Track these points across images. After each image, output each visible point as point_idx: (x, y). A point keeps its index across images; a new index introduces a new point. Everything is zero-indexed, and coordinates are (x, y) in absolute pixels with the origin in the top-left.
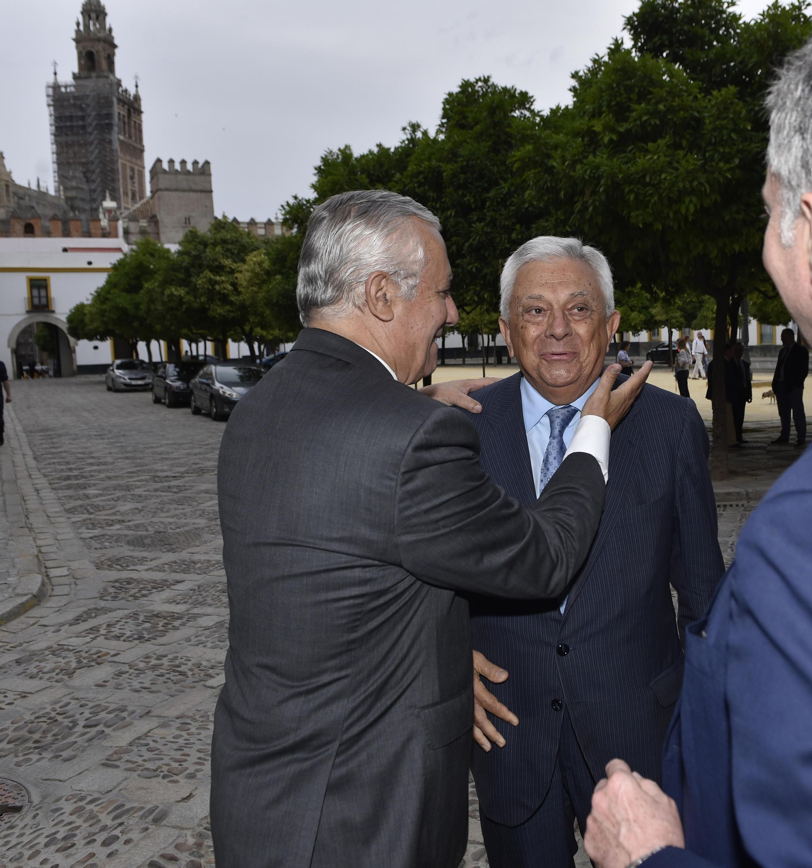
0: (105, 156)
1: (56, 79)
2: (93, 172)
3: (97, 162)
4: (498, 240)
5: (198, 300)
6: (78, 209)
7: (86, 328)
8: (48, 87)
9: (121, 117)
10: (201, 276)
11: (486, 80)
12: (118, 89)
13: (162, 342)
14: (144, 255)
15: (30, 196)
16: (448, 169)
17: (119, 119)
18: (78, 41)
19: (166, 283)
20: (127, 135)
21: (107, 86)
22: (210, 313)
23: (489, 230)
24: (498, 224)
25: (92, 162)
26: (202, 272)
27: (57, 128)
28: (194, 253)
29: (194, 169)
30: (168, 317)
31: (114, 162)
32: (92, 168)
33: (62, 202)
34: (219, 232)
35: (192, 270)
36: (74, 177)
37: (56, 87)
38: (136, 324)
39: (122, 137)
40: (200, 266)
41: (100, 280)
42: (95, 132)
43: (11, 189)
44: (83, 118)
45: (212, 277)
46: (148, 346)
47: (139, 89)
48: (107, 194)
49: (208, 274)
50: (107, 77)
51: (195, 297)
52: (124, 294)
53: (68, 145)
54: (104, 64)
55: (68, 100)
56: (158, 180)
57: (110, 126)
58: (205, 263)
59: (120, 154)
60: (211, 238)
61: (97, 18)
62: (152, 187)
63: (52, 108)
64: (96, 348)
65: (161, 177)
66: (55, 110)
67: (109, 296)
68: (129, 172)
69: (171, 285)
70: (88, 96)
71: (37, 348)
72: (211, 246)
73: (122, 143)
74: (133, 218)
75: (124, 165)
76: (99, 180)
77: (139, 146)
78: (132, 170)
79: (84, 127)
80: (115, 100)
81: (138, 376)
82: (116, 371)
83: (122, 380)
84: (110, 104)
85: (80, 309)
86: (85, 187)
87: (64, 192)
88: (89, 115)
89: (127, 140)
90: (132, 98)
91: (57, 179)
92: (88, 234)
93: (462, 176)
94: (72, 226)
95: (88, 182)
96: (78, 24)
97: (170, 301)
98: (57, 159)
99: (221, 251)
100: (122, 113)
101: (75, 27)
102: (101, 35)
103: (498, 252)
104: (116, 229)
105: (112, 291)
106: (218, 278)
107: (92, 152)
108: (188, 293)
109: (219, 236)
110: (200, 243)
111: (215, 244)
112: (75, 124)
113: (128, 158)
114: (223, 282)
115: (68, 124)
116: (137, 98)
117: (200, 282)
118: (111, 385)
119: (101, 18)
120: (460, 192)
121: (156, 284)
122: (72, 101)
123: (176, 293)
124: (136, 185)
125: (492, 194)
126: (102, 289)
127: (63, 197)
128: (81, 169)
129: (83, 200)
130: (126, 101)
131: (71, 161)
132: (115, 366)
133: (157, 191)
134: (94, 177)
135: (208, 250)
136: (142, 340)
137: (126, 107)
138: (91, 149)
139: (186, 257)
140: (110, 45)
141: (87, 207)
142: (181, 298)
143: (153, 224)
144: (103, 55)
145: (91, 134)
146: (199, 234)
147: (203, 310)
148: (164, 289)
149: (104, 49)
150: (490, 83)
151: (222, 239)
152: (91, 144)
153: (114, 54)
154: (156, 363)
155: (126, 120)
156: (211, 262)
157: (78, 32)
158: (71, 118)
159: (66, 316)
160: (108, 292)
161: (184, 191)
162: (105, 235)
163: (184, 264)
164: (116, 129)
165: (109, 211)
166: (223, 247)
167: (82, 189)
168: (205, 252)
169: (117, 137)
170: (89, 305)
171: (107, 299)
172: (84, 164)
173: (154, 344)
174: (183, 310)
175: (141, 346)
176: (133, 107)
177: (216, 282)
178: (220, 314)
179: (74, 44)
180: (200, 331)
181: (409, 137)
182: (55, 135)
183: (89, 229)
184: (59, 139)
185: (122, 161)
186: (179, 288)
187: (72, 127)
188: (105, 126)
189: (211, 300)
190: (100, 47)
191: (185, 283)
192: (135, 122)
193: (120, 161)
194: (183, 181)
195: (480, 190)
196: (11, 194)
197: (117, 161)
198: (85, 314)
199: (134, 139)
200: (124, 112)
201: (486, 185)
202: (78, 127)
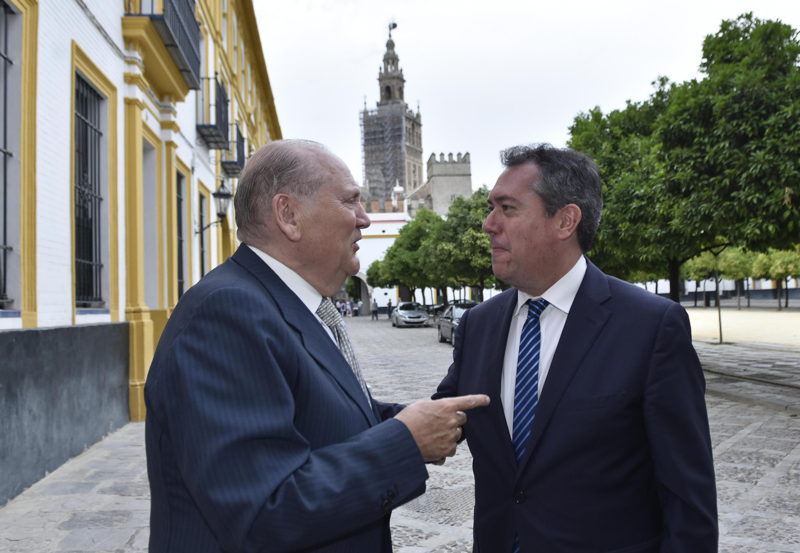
0: (397, 158)
1: (365, 107)
2: (388, 169)
3: (391, 162)
4: (782, 167)
5: (463, 253)
6: (377, 195)
7: (380, 279)
8: (360, 113)
9: (408, 130)
10: (466, 233)
11: (749, 17)
12: (406, 110)
13: (433, 289)
14: (422, 221)
16: (719, 101)
17: (406, 131)
18: (380, 80)
19: (439, 239)
20: (411, 142)
21: (399, 109)
22: (473, 264)
23: (771, 158)
24: (781, 150)
25: (388, 162)
26: (467, 230)
27: (366, 140)
28: (461, 215)
29: (458, 159)
30: (439, 267)
31: (402, 161)
32: (387, 166)
33: (367, 191)
34: (480, 198)
35: (459, 229)
36: (376, 173)
37: (365, 113)
38: (415, 275)
39: (408, 144)
40: (465, 226)
41: (391, 243)
42: (391, 142)
44: (382, 132)
45: (475, 234)
46: (423, 292)
47: (420, 109)
48: (397, 182)
49: (471, 231)
50: (399, 103)
51: (461, 251)
52: (407, 252)
53: (372, 152)
54: (397, 94)
55: (373, 121)
56: (432, 169)
57: (400, 136)
58: (469, 223)
59: (406, 155)
60: (474, 203)
61: (393, 63)
62: (428, 174)
63: (363, 127)
64: (386, 294)
65: (435, 166)
66: (365, 128)
67: (396, 253)
68: (412, 168)
69: (442, 241)
70: (386, 117)
71: (347, 295)
72: (474, 209)
73: (408, 148)
74: (414, 198)
75: (409, 163)
76: (392, 175)
77: (419, 149)
78: (415, 166)
79: (383, 138)
80: (404, 118)
81: (415, 316)
82: (399, 311)
83: (403, 319)
84: (400, 121)
85: (375, 265)
86: (383, 180)
87: (369, 184)
88: (387, 130)
89: (411, 146)
90: (415, 116)
91: (364, 175)
92: (383, 211)
93: (736, 106)
94: (373, 205)
95: (384, 176)
96: (381, 68)
97: (441, 255)
98: (365, 162)
99: (482, 213)
100: (408, 126)
101: (378, 71)
102: (396, 74)
103: (783, 180)
104: (402, 206)
105: (398, 250)
106: (479, 235)
107: (388, 156)
108: (455, 247)
109: (480, 201)
110: (465, 207)
111: (477, 208)
112: (377, 136)
113: (412, 158)
114: (483, 237)
115: (373, 137)
116: (418, 116)
117: (465, 238)
118: (395, 323)
119: (395, 63)
120: (735, 123)
121: (431, 241)
122: (375, 121)
123: (446, 248)
124: (417, 177)
125: (772, 120)
126: (391, 248)
127: (368, 188)
128: (380, 167)
129: (381, 189)
130: (411, 118)
131: (374, 162)
132: (399, 308)
133: (432, 176)
134: (389, 173)
135: (471, 212)
136: (418, 288)
137: (411, 122)
138: (387, 153)
139: (454, 219)
140: (401, 80)
141: (384, 194)
142: (450, 252)
143: (428, 201)
144: (396, 88)
145: (387, 143)
146: (464, 200)
147: (467, 261)
148: (437, 245)
149: (397, 84)
150: (753, 19)
151: (482, 203)
152: (387, 149)
153: (403, 86)
154: (428, 306)
155: (411, 131)
156: (474, 222)
157: (380, 74)
158: (375, 133)
159: (366, 270)
160: (396, 251)
161: (451, 175)
162: (395, 210)
163: (453, 224)
164: (404, 138)
165: (398, 194)
166: (483, 210)
167: (381, 181)
168: (469, 214)
169: (405, 143)
170: (382, 262)
171: (394, 256)
172: (383, 164)
173: (427, 290)
174: (452, 261)
175: (418, 292)
176: (415, 122)
177: (477, 238)
178: (480, 264)
179: (377, 82)
180: (463, 279)
181: (658, 90)
182: (365, 146)
183: (384, 206)
184: (367, 148)
185: (408, 160)
186: (448, 244)
187: (375, 139)
188: (397, 136)
189: (473, 253)
190: (394, 83)
191: (453, 239)
192: (417, 133)
193: (406, 161)
194: (450, 169)
195: (757, 117)
197: (404, 161)
198: (379, 268)
199: (416, 144)
200: (410, 126)
201: (764, 112)
202: (379, 139)
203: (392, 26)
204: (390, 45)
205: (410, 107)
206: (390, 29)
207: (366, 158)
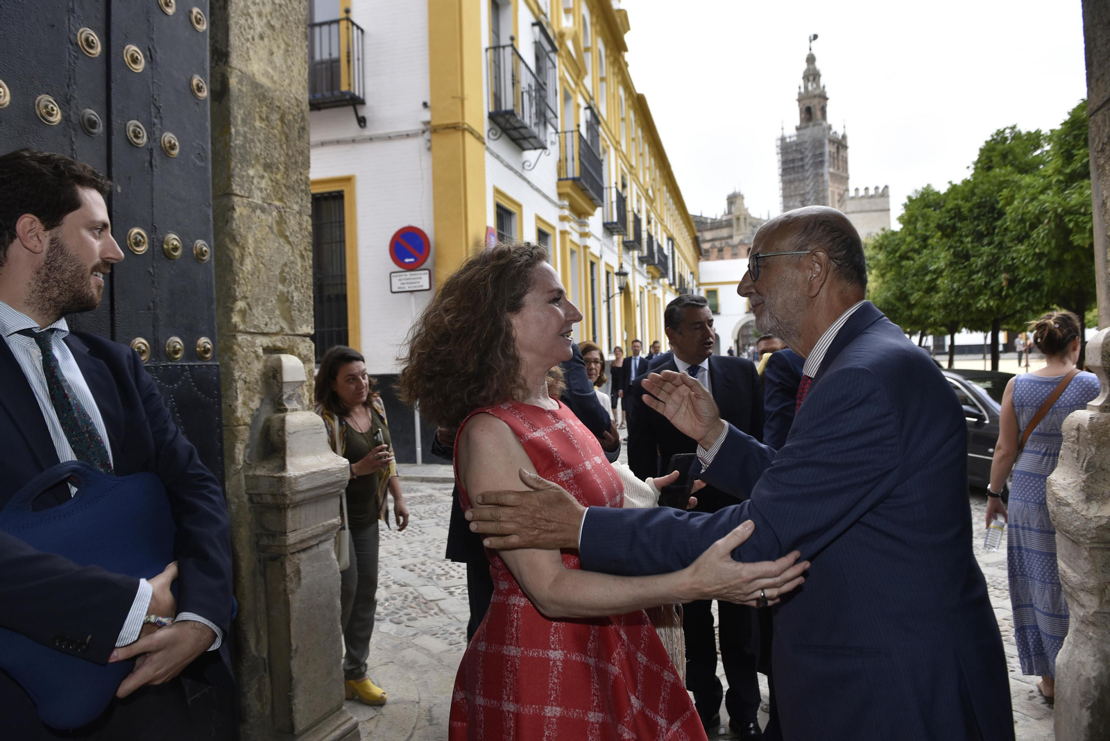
0: (818, 187)
1: (783, 133)
3: (812, 192)
8: (777, 140)
9: (832, 154)
12: (829, 132)
17: (830, 156)
18: (799, 100)
20: (836, 168)
21: (821, 132)
25: (808, 193)
27: (784, 170)
29: (875, 193)
31: (824, 190)
32: (808, 197)
37: (783, 139)
39: (831, 170)
42: (811, 169)
43: (748, 221)
44: (802, 159)
47: (846, 130)
50: (821, 124)
53: (791, 182)
54: (819, 114)
55: (791, 148)
56: (846, 205)
57: (822, 163)
59: (830, 182)
61: (814, 79)
63: (780, 156)
65: (849, 202)
66: (782, 156)
70: (805, 142)
73: (832, 175)
75: (833, 193)
77: (844, 175)
79: (802, 166)
80: (826, 142)
84: (822, 145)
88: (807, 157)
89: (835, 172)
90: (840, 137)
96: (800, 87)
98: (783, 194)
100: (832, 150)
101: (797, 90)
102: (817, 92)
107: (808, 185)
112: (796, 164)
113: (836, 185)
115: (791, 165)
116: (844, 137)
119: (817, 79)
122: (794, 148)
128: (799, 199)
130: (836, 140)
131: (793, 194)
137: (836, 145)
138: (808, 182)
140: (823, 98)
144: (818, 107)
145: (808, 171)
149: (819, 102)
152: (808, 178)
153: (826, 105)
155: (835, 155)
157: (800, 93)
158: (793, 161)
164: (827, 164)
169: (828, 170)
172: (802, 195)
176: (841, 145)
179: (797, 103)
182: (782, 176)
184: (785, 178)
185: (832, 188)
187: (794, 167)
188: (819, 163)
190: (815, 103)
192: (843, 156)
193: (830, 189)
194: (866, 204)
196: (748, 225)
197: (827, 190)
199: (841, 169)
200: (834, 150)
202: (798, 167)
203: (812, 38)
204: (811, 59)
205: (834, 129)
206: (811, 41)
207: (784, 189)
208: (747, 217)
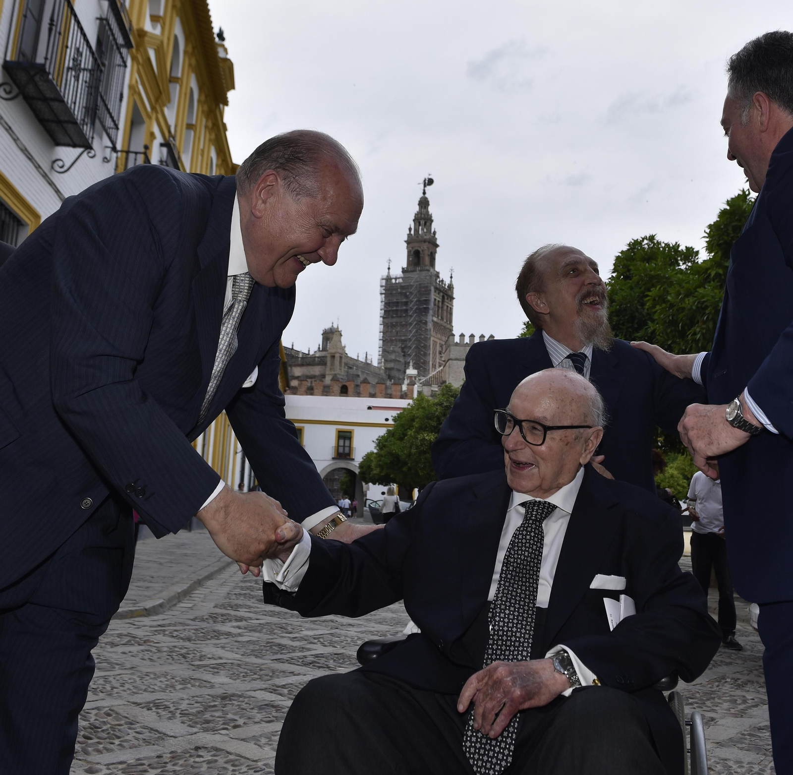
0: (421, 335)
1: (389, 273)
2: (410, 347)
3: (413, 339)
7: (372, 474)
8: (383, 279)
9: (437, 302)
12: (436, 280)
15: (357, 366)
17: (435, 305)
18: (408, 242)
20: (440, 317)
21: (428, 278)
25: (410, 340)
27: (385, 312)
28: (445, 404)
31: (427, 339)
32: (409, 344)
33: (382, 372)
36: (394, 352)
37: (388, 279)
39: (435, 319)
42: (415, 315)
43: (344, 360)
44: (406, 304)
47: (453, 279)
48: (412, 363)
50: (429, 270)
53: (393, 326)
54: (427, 260)
55: (396, 289)
57: (426, 310)
59: (432, 333)
61: (426, 224)
63: (383, 296)
65: (453, 348)
66: (386, 297)
68: (438, 348)
70: (412, 286)
73: (435, 323)
74: (428, 383)
75: (435, 342)
76: (412, 354)
77: (448, 326)
78: (442, 346)
79: (406, 311)
80: (433, 289)
84: (428, 292)
85: (368, 456)
86: (402, 360)
87: (385, 364)
88: (412, 301)
89: (439, 321)
90: (446, 287)
91: (380, 353)
92: (389, 396)
94: (379, 388)
95: (404, 356)
96: (410, 229)
98: (383, 337)
100: (438, 299)
101: (408, 232)
102: (427, 237)
104: (412, 391)
105: (390, 439)
107: (411, 331)
110: (452, 396)
112: (399, 308)
113: (439, 336)
115: (395, 308)
116: (451, 287)
119: (428, 224)
122: (399, 290)
126: (382, 437)
127: (383, 368)
128: (400, 345)
130: (442, 289)
131: (393, 338)
137: (441, 294)
138: (410, 328)
139: (439, 407)
140: (434, 245)
143: (442, 388)
144: (427, 253)
145: (411, 316)
149: (428, 248)
152: (411, 324)
153: (435, 252)
155: (440, 304)
157: (409, 235)
158: (397, 304)
159: (360, 462)
160: (387, 439)
162: (402, 396)
164: (431, 312)
165: (410, 377)
167: (398, 361)
169: (431, 318)
170: (374, 453)
172: (402, 341)
176: (447, 294)
179: (406, 245)
182: (384, 318)
183: (391, 392)
184: (386, 320)
185: (434, 338)
187: (397, 310)
188: (423, 310)
190: (425, 246)
192: (447, 307)
193: (432, 339)
196: (343, 365)
197: (430, 339)
198: (373, 460)
199: (445, 320)
200: (439, 299)
202: (401, 311)
203: (427, 182)
204: (424, 203)
205: (441, 276)
206: (425, 185)
207: (384, 332)
208: (343, 356)
